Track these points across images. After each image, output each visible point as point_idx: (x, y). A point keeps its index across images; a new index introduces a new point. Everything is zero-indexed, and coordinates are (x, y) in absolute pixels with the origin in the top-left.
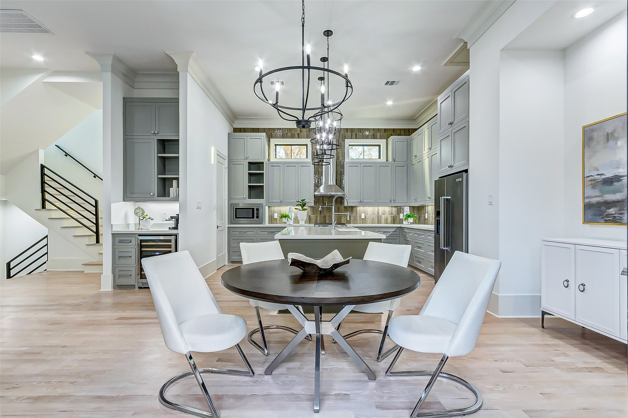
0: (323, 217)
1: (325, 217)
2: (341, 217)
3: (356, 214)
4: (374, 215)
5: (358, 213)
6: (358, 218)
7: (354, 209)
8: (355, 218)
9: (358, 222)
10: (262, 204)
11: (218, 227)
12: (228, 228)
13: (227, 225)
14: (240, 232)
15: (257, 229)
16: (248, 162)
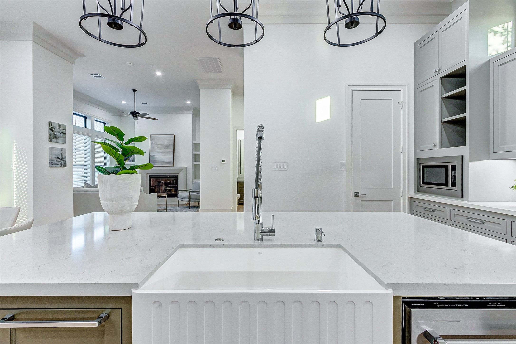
10: (462, 156)
11: (357, 195)
12: (410, 198)
13: (409, 195)
14: (425, 209)
15: (449, 209)
16: (441, 78)
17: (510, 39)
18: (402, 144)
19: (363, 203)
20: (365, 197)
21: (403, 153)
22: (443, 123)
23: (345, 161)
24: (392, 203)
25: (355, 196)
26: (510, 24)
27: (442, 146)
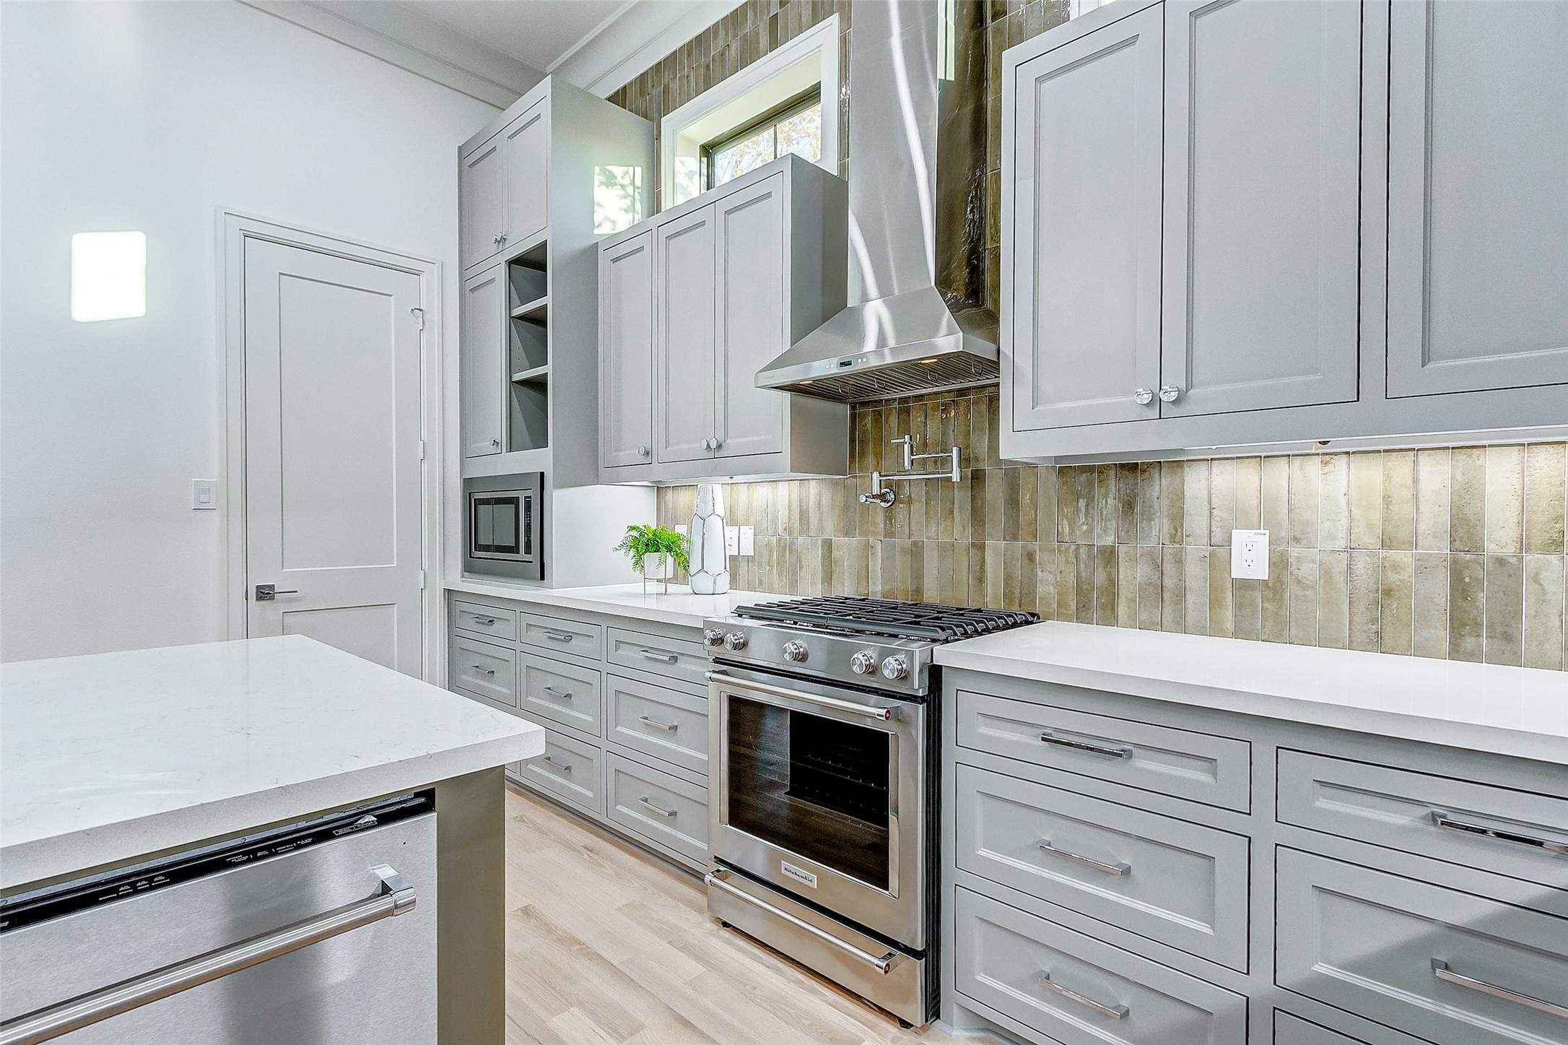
0: (903, 550)
1: (916, 552)
2: (1030, 557)
3: (1177, 534)
4: (1403, 557)
5: (1196, 523)
6: (1195, 573)
7: (1158, 488)
8: (1160, 568)
9: (1191, 617)
10: (542, 474)
11: (265, 593)
12: (449, 593)
13: (445, 583)
14: (478, 620)
15: (518, 612)
16: (509, 263)
17: (638, 206)
18: (424, 436)
19: (288, 618)
20: (298, 600)
21: (426, 461)
22: (513, 383)
23: (214, 475)
24: (396, 612)
25: (259, 598)
26: (638, 170)
27: (513, 449)
